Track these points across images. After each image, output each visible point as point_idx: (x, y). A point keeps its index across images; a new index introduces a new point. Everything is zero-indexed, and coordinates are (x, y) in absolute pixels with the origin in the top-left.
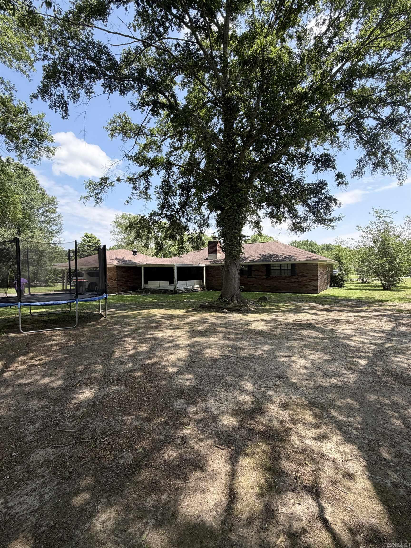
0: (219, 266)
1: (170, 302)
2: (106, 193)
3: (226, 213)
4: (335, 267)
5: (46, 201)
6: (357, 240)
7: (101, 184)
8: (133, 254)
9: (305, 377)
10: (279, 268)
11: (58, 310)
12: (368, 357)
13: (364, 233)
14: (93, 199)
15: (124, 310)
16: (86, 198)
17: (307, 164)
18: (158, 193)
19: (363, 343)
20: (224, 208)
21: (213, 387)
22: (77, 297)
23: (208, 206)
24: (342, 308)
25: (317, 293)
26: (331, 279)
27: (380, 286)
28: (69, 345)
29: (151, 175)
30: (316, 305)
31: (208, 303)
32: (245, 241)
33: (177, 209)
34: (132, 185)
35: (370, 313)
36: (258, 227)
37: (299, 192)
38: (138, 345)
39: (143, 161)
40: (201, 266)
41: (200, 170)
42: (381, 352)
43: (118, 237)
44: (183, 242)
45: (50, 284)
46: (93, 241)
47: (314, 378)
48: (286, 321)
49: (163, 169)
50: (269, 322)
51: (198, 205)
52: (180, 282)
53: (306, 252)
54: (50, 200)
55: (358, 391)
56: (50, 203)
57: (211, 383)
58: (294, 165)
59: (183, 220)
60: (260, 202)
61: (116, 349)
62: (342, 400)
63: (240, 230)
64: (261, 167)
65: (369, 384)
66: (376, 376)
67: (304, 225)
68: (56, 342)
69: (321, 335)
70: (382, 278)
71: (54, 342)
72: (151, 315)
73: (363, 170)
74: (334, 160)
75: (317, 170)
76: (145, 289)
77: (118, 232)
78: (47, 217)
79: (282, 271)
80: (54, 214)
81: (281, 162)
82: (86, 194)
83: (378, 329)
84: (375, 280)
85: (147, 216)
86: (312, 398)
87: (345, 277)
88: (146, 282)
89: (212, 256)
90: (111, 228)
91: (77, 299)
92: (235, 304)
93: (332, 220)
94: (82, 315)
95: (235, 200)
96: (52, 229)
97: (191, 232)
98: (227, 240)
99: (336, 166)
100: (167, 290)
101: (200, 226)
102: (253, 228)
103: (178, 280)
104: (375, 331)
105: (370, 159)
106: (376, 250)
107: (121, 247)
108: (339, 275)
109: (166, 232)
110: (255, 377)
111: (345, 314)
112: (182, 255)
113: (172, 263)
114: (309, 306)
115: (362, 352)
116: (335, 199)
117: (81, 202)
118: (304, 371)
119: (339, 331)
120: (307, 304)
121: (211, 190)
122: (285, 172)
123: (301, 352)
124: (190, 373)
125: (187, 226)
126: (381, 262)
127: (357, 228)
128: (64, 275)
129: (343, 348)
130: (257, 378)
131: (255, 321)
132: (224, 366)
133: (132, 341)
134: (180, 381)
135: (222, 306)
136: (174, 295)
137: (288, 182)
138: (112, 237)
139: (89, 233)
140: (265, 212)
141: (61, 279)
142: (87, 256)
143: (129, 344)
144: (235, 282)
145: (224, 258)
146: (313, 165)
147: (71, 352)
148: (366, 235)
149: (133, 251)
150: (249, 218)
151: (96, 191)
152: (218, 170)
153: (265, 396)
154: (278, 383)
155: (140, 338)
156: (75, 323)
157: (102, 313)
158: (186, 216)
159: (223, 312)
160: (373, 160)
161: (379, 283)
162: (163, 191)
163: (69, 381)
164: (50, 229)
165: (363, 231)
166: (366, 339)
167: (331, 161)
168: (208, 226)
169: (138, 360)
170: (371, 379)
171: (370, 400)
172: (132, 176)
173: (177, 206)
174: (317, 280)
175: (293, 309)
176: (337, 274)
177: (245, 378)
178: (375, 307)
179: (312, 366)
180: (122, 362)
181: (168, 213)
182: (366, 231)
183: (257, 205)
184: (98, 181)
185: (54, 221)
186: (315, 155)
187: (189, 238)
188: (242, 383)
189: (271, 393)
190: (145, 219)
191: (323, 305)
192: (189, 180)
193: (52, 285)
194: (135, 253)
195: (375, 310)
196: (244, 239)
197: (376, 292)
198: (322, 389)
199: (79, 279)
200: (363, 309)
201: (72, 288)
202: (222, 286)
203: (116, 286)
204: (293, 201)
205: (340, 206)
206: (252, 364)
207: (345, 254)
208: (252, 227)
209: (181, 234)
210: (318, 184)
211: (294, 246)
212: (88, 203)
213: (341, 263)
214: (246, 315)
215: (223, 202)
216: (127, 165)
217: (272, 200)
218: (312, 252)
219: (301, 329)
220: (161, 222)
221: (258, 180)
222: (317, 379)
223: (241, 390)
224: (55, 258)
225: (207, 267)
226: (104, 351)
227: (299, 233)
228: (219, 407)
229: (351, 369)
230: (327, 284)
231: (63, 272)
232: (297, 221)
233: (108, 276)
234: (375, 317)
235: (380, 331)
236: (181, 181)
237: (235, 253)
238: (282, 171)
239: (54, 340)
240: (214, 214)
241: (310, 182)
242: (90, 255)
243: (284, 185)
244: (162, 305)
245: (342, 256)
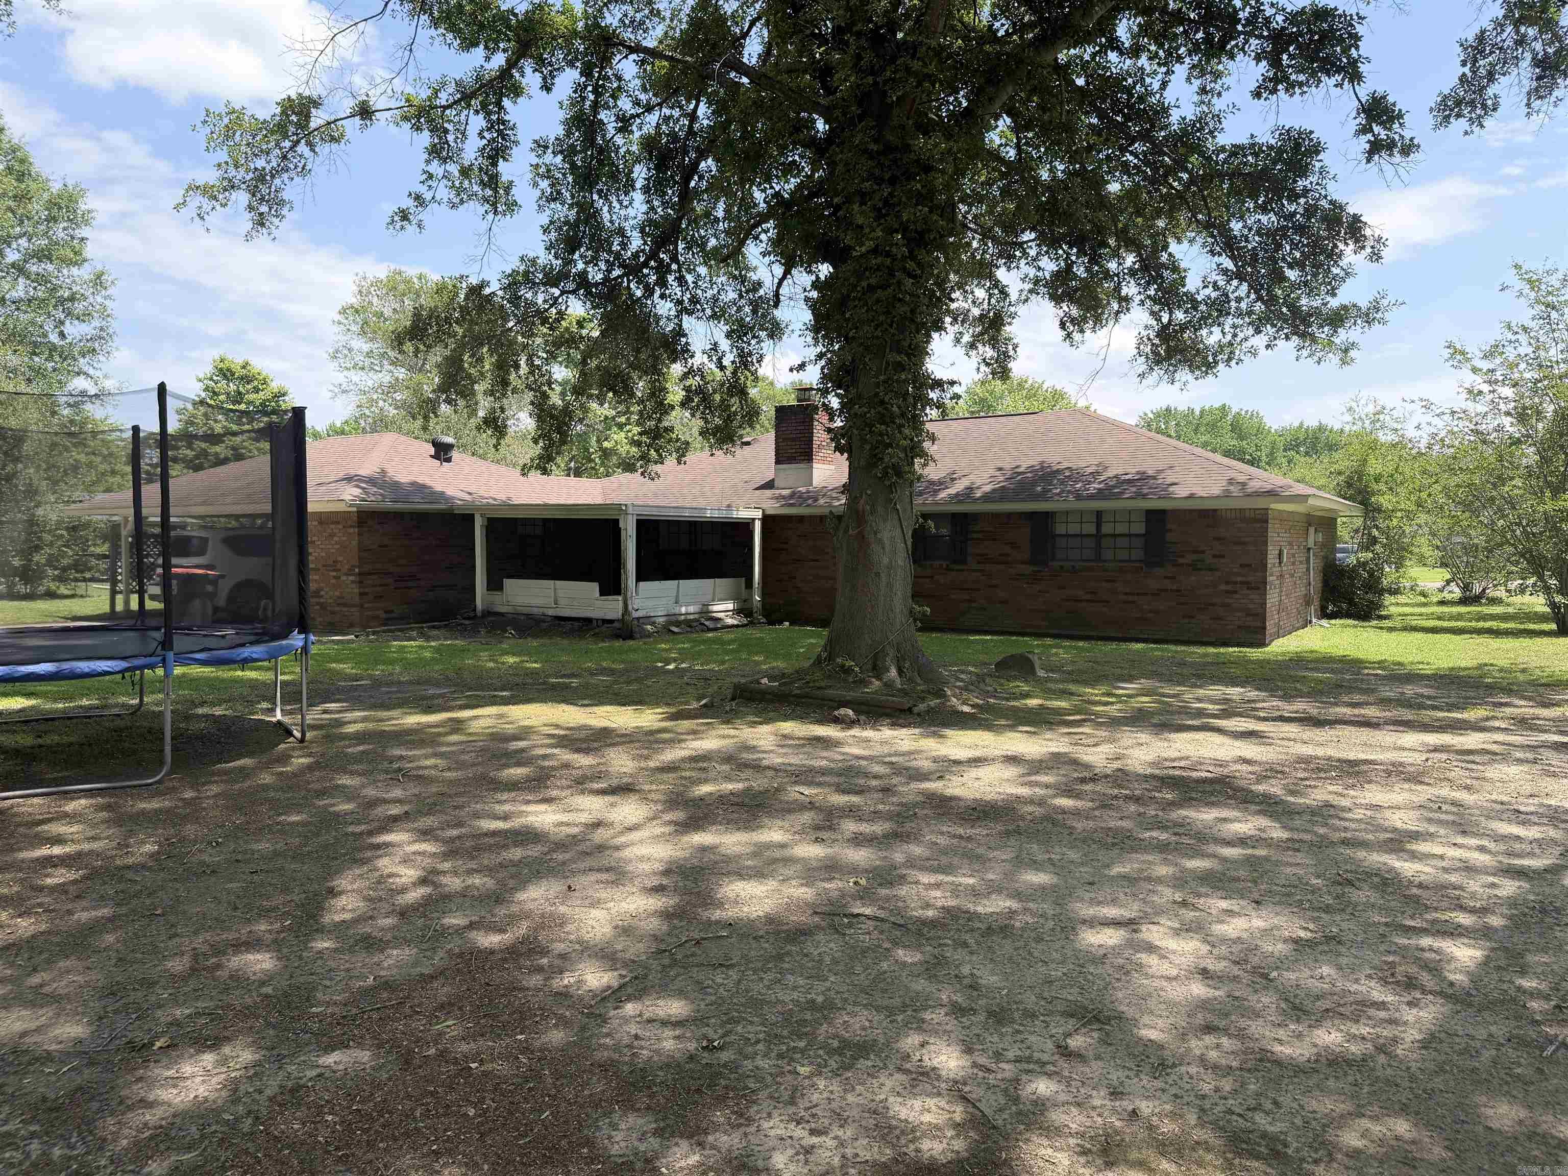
0: (822, 518)
1: (603, 671)
2: (304, 171)
3: (860, 276)
4: (1343, 532)
5: (37, 207)
6: (1446, 407)
7: (281, 129)
8: (436, 457)
9: (1200, 1019)
10: (1090, 529)
11: (85, 702)
12: (1485, 933)
13: (1478, 379)
14: (241, 198)
15: (388, 708)
16: (207, 191)
17: (1232, 57)
18: (548, 175)
19: (1469, 869)
20: (850, 248)
21: (780, 1056)
22: (167, 644)
23: (776, 243)
24: (1371, 712)
25: (1263, 644)
26: (1326, 583)
27: (1543, 618)
28: (130, 861)
29: (517, 91)
30: (1253, 694)
31: (772, 678)
32: (939, 405)
33: (636, 255)
34: (425, 138)
35: (1499, 737)
36: (994, 342)
37: (1192, 181)
38: (447, 865)
39: (482, 26)
40: (744, 514)
41: (743, 69)
42: (1543, 911)
43: (369, 380)
44: (664, 409)
45: (53, 586)
46: (252, 397)
47: (1243, 1023)
48: (1116, 765)
49: (571, 64)
50: (1036, 766)
51: (727, 232)
52: (647, 587)
53: (1218, 457)
54: (53, 204)
55: (1438, 1082)
56: (52, 219)
57: (772, 1038)
58: (1172, 57)
59: (665, 308)
60: (1012, 227)
61: (343, 882)
62: (1365, 1123)
63: (919, 352)
64: (1020, 62)
65: (1488, 1054)
66: (1520, 1014)
67: (1212, 337)
68: (68, 849)
69: (1278, 833)
70: (1553, 582)
71: (57, 850)
72: (509, 728)
73: (1490, 91)
74: (1357, 38)
75: (1276, 80)
76: (488, 613)
77: (369, 354)
78: (41, 279)
79: (1105, 542)
80: (75, 271)
81: (1114, 44)
82: (209, 176)
83: (1529, 806)
84: (1522, 590)
85: (494, 287)
86: (1230, 1112)
87: (1389, 575)
88: (494, 585)
89: (792, 471)
90: (333, 335)
91: (170, 655)
92: (889, 685)
93: (1337, 319)
94: (196, 727)
95: (898, 216)
96: (62, 335)
97: (699, 359)
98: (860, 397)
99: (1362, 68)
100: (588, 621)
101: (739, 332)
102: (972, 346)
103: (640, 578)
104: (1519, 817)
105: (1521, 42)
106: (1529, 455)
107: (381, 424)
108: (1365, 564)
109: (584, 362)
110: (975, 1012)
111: (1387, 737)
112: (658, 468)
113: (615, 498)
114: (1227, 701)
115: (1462, 908)
116: (1356, 219)
117: (190, 211)
118: (1198, 989)
119: (1359, 814)
120: (1216, 691)
121: (791, 169)
122: (1129, 91)
123: (1184, 904)
124: (681, 994)
125: (679, 332)
126: (1549, 506)
127: (1446, 353)
128: (115, 548)
129: (1375, 887)
130: (982, 1017)
131: (976, 762)
132: (835, 961)
133: (417, 847)
134: (633, 1029)
135: (830, 692)
136: (618, 644)
137: (1145, 136)
138: (340, 377)
139: (236, 359)
140: (1032, 272)
141: (103, 565)
142: (224, 461)
143: (405, 861)
144: (890, 585)
145: (844, 479)
146: (1258, 59)
147: (137, 895)
148: (1486, 388)
149: (436, 444)
150: (959, 302)
151: (260, 163)
152: (824, 72)
153: (1016, 1100)
154: (1076, 1042)
155: (455, 832)
156: (162, 763)
157: (286, 720)
158: (676, 290)
159: (836, 721)
160: (1538, 46)
161: (1538, 603)
162: (573, 166)
163: (120, 1025)
164: (54, 338)
165: (1475, 370)
166: (1482, 849)
167: (1341, 40)
168: (776, 331)
169: (443, 933)
170: (1499, 1031)
171: (1495, 1125)
172: (425, 93)
173: (636, 242)
174: (1260, 587)
175: (1153, 714)
176: (1352, 560)
177: (927, 1016)
178: (1524, 708)
179: (1236, 970)
180: (371, 944)
181: (596, 275)
182: (1485, 365)
183: (994, 239)
184: (268, 112)
185: (72, 299)
186: (1269, 12)
187: (688, 389)
188: (912, 1040)
189: (1043, 1087)
190: (489, 298)
191: (1287, 697)
192: (693, 117)
193: (63, 590)
194: (442, 452)
195: (1523, 723)
196: (933, 395)
197: (1526, 642)
198: (1276, 1070)
199: (183, 566)
200: (1465, 715)
201: (150, 605)
202: (831, 609)
203: (357, 599)
204: (1161, 223)
205: (1375, 256)
206: (960, 955)
207: (1390, 468)
208: (966, 338)
209: (655, 370)
210: (1280, 151)
211: (1159, 431)
212: (216, 218)
213: (1370, 510)
214: (935, 734)
215: (847, 223)
216: (405, 42)
217: (1067, 217)
218: (1242, 460)
219: (1186, 801)
220: (561, 315)
221: (1005, 122)
222: (1256, 1028)
223: (907, 1072)
224: (76, 468)
225: (767, 520)
226: (286, 890)
227: (1184, 375)
228: (808, 1151)
229: (1410, 984)
230: (1308, 603)
231: (112, 534)
232: (1180, 316)
233: (315, 553)
234: (1519, 755)
235: (1542, 816)
236: (653, 118)
237: (892, 456)
238: (1116, 82)
239: (58, 840)
240: (802, 278)
241: (1244, 140)
242: (239, 457)
243: (1123, 150)
244: (567, 687)
245: (1377, 479)
